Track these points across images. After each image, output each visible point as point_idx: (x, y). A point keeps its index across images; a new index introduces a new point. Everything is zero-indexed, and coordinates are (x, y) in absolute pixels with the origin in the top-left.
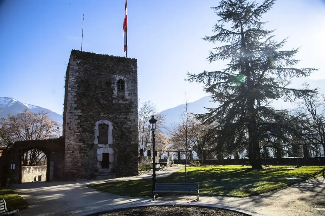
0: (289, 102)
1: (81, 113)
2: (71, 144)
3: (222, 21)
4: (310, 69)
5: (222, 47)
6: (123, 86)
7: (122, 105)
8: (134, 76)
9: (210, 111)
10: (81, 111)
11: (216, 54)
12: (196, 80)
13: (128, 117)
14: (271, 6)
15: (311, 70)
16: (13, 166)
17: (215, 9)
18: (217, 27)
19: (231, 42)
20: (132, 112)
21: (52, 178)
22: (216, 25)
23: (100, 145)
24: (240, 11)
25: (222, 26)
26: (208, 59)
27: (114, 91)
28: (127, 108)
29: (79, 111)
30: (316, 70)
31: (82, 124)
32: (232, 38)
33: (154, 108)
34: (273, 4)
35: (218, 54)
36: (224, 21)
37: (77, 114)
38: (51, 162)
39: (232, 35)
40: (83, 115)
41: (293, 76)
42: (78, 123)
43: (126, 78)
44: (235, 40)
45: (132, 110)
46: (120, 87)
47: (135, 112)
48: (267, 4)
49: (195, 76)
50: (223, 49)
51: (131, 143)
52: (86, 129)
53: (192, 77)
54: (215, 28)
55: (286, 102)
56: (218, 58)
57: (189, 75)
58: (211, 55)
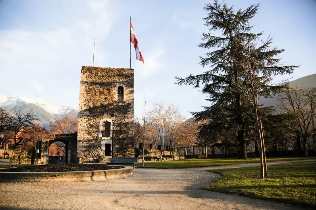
0: (269, 98)
1: (89, 113)
2: (81, 137)
3: (213, 29)
4: (291, 67)
5: (214, 52)
6: (122, 91)
7: (121, 106)
8: (132, 83)
9: (206, 109)
10: (89, 112)
11: (207, 59)
12: (185, 83)
13: (126, 115)
14: (256, 12)
15: (293, 67)
16: (38, 151)
17: (206, 19)
18: (206, 36)
19: (222, 46)
20: (130, 112)
21: (69, 162)
22: (204, 34)
23: (104, 138)
24: (227, 19)
25: (209, 34)
26: (201, 64)
27: (114, 96)
28: (126, 109)
29: (87, 112)
30: (297, 67)
31: (89, 122)
32: (222, 44)
33: (178, 109)
34: (257, 9)
35: (209, 59)
36: (215, 29)
37: (86, 114)
38: (69, 150)
39: (222, 41)
40: (90, 115)
41: (278, 74)
42: (87, 121)
43: (124, 84)
44: (225, 44)
45: (129, 110)
46: (120, 92)
47: (132, 111)
48: (251, 10)
49: (183, 80)
50: (214, 54)
51: (129, 136)
52: (93, 126)
53: (181, 80)
54: (203, 36)
55: (267, 98)
56: (210, 62)
57: (177, 79)
58: (202, 60)
